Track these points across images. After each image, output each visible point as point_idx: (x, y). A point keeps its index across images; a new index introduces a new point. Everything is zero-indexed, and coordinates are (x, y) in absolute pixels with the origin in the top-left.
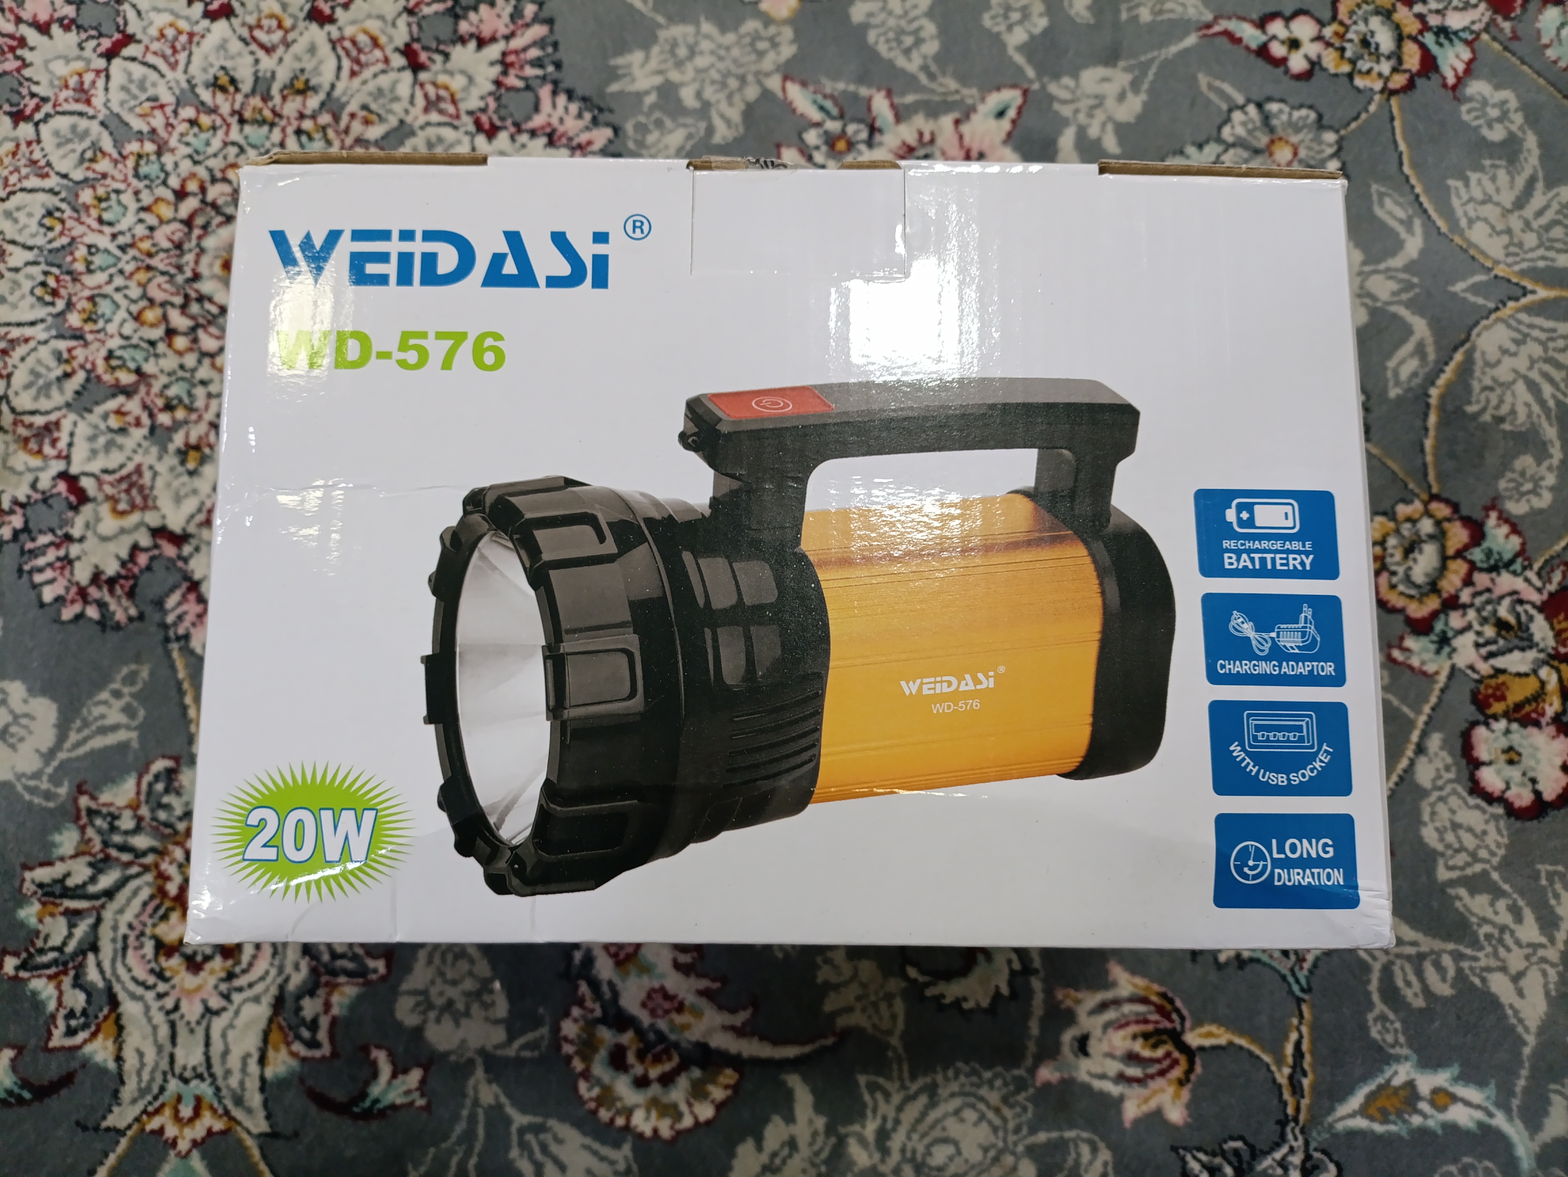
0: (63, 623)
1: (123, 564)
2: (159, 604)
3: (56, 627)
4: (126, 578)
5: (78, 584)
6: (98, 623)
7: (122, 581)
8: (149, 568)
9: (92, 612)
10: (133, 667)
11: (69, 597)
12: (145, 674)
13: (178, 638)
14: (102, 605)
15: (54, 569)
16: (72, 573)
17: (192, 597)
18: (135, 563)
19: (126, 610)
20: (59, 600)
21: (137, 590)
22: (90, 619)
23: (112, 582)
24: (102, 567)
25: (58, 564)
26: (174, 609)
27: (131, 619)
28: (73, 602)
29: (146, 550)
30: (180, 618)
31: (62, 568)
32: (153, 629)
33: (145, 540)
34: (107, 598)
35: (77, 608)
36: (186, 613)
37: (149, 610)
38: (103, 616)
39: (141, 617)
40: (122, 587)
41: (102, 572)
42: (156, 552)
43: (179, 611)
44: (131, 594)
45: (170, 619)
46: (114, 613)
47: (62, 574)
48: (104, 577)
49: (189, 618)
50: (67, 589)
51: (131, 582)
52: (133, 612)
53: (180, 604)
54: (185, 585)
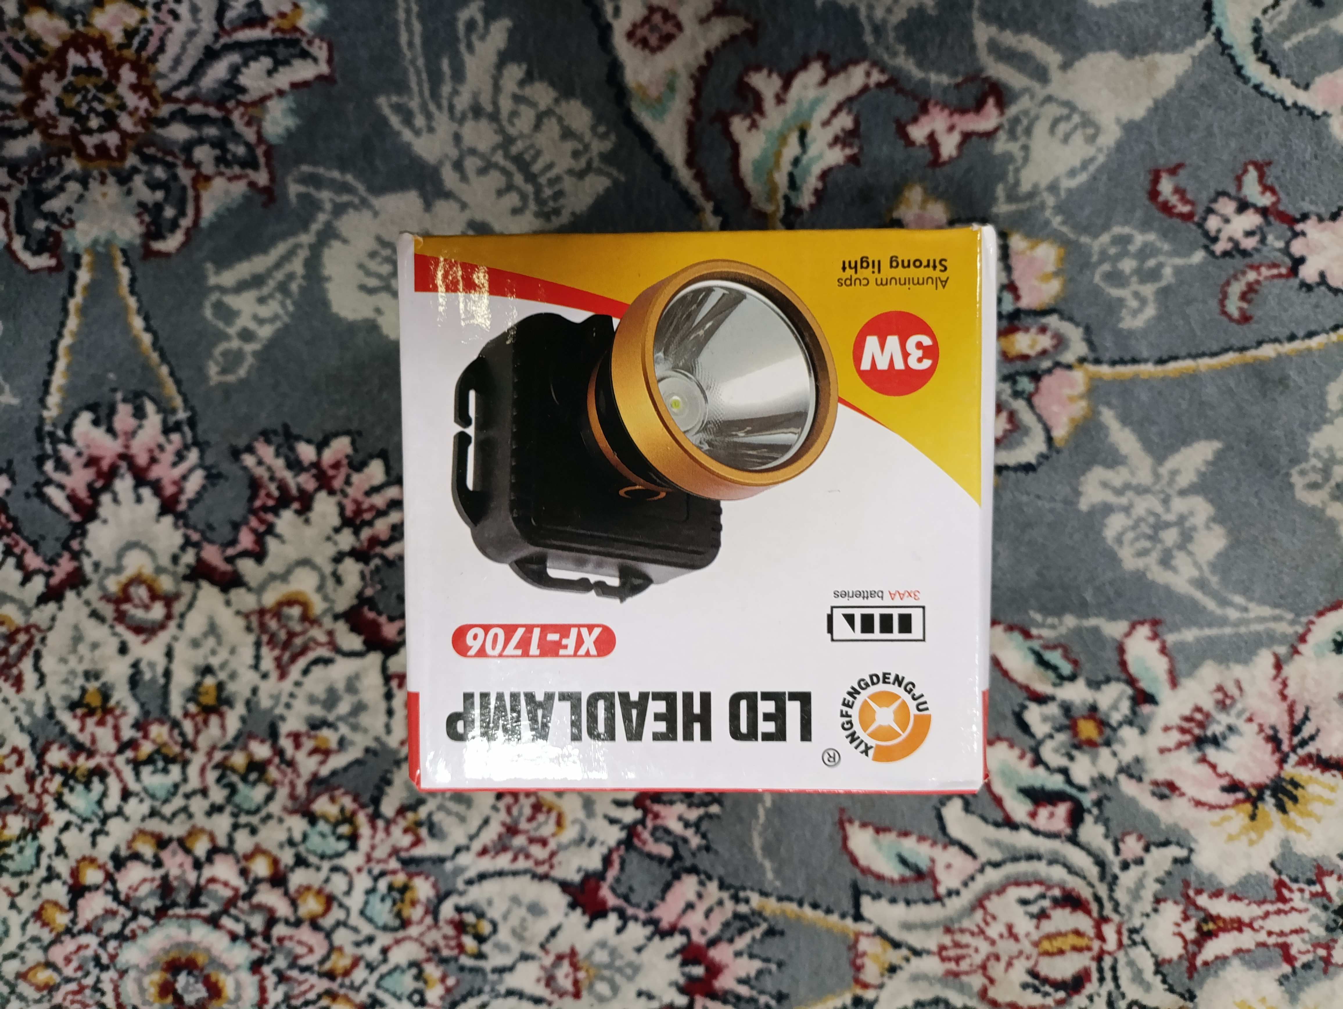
0: (347, 433)
1: (270, 529)
2: (213, 477)
3: (354, 426)
4: (265, 509)
5: (332, 492)
6: (298, 438)
7: (271, 503)
8: (236, 527)
9: (306, 452)
10: (231, 378)
11: (344, 471)
12: (213, 370)
13: (177, 427)
14: (295, 465)
15: (372, 507)
16: (342, 508)
17: (169, 490)
18: (254, 531)
19: (260, 463)
20: (358, 465)
21: (247, 493)
22: (309, 441)
23: (284, 500)
24: (299, 521)
25: (367, 516)
26: (191, 470)
27: (250, 449)
28: (336, 465)
29: (245, 554)
30: (180, 457)
31: (359, 511)
32: (213, 438)
33: (247, 566)
34: (288, 476)
35: (328, 456)
36: (175, 464)
37: (226, 467)
38: (292, 449)
39: (236, 454)
40: (269, 495)
41: (299, 513)
42: (230, 552)
43: (183, 467)
44: (255, 485)
45: (193, 456)
46: (277, 455)
47: (358, 503)
48: (296, 505)
49: (168, 457)
50: (348, 482)
51: (258, 503)
52: (249, 460)
53: (184, 477)
54: (182, 507)
